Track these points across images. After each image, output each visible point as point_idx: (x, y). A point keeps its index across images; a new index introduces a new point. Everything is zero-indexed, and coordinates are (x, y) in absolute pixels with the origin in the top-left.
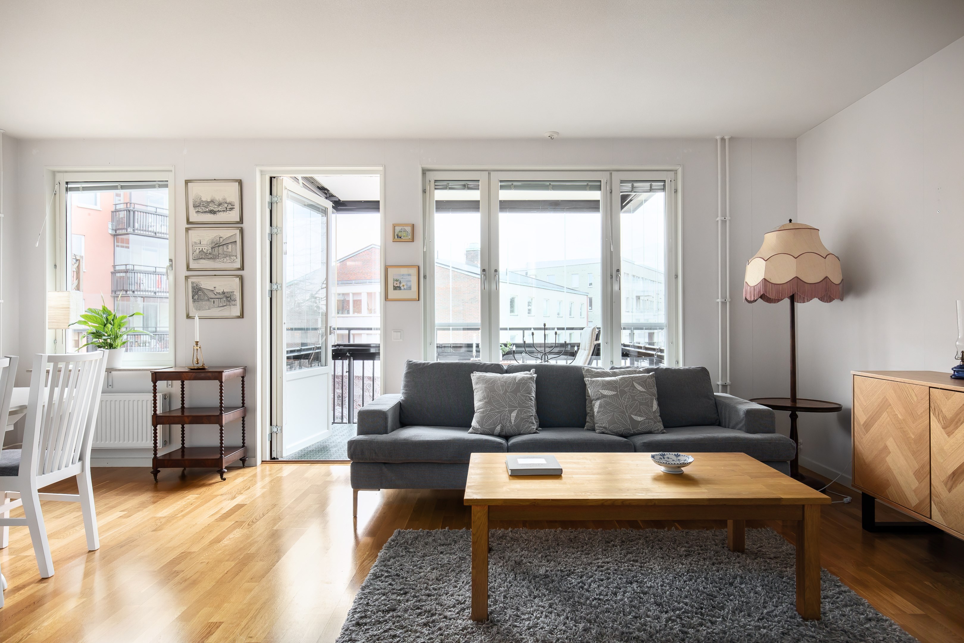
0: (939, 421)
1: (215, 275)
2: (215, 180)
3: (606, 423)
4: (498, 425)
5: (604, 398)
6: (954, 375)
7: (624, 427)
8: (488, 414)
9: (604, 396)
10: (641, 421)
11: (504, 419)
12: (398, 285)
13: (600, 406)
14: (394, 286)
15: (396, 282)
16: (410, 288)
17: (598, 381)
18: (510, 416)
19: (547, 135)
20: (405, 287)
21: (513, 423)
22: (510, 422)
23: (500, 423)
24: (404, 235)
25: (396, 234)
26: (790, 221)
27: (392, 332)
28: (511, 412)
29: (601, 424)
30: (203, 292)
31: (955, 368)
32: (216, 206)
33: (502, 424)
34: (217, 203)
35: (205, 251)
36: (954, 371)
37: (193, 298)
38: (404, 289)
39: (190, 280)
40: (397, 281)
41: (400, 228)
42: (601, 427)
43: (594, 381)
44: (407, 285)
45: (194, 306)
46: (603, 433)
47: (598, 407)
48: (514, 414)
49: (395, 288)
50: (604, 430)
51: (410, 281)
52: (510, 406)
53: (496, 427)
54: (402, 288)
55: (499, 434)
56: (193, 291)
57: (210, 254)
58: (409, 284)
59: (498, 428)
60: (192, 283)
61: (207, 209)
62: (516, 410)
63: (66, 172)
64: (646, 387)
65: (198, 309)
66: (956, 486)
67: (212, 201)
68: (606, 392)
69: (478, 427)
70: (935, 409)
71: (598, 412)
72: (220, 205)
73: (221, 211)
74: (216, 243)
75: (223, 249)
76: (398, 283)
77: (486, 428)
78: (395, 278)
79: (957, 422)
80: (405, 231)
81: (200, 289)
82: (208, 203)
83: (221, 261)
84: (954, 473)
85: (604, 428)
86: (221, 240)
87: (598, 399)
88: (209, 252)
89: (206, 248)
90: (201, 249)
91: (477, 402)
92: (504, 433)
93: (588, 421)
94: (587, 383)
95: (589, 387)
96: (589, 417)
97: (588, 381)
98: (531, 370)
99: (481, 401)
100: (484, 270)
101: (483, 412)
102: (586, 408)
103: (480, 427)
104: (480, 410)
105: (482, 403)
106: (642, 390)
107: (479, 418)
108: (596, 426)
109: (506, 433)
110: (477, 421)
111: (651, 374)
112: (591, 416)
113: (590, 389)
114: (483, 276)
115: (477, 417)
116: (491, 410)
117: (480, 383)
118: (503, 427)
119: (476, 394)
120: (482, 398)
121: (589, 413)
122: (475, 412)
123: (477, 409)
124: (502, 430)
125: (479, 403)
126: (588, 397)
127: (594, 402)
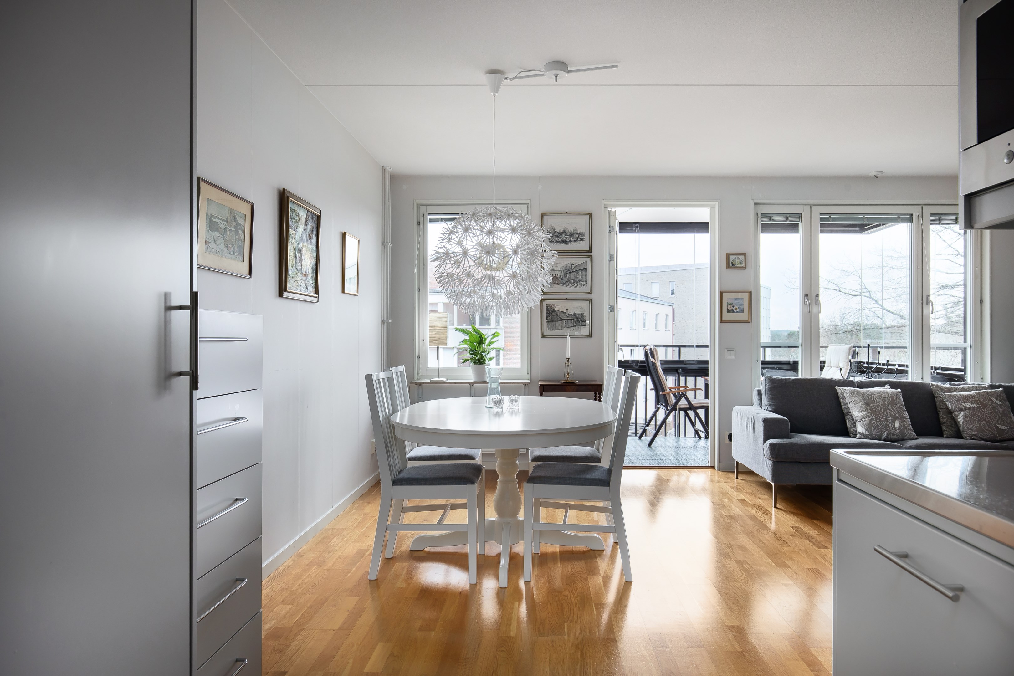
1: (566, 299)
2: (567, 213)
3: (975, 431)
4: (884, 432)
5: (967, 410)
7: (991, 435)
8: (875, 422)
9: (967, 408)
10: (1006, 430)
11: (889, 427)
12: (732, 308)
13: (965, 417)
14: (728, 309)
15: (730, 306)
16: (742, 311)
17: (955, 396)
18: (894, 424)
19: (873, 174)
20: (738, 310)
21: (897, 430)
22: (895, 429)
23: (886, 430)
24: (738, 263)
25: (730, 263)
27: (726, 350)
28: (894, 421)
29: (970, 432)
30: (557, 314)
32: (568, 237)
33: (888, 431)
34: (569, 234)
35: (558, 277)
37: (547, 319)
38: (737, 312)
39: (545, 303)
40: (731, 304)
41: (735, 257)
42: (970, 435)
43: (952, 396)
44: (739, 308)
45: (548, 326)
46: (973, 439)
47: (963, 418)
48: (897, 423)
49: (729, 311)
50: (974, 437)
51: (743, 305)
52: (892, 416)
53: (883, 433)
54: (735, 311)
55: (884, 439)
56: (547, 313)
57: (562, 279)
58: (742, 307)
59: (885, 435)
60: (547, 305)
61: (560, 240)
62: (898, 419)
63: (428, 205)
64: (1002, 400)
65: (551, 329)
67: (565, 232)
68: (968, 405)
69: (867, 434)
71: (964, 422)
72: (572, 235)
73: (572, 241)
74: (568, 269)
75: (575, 275)
76: (731, 306)
77: (874, 435)
78: (729, 302)
80: (739, 259)
81: (554, 311)
82: (561, 234)
83: (572, 286)
85: (974, 435)
86: (573, 267)
87: (961, 411)
88: (561, 277)
89: (559, 274)
90: (554, 275)
91: (859, 412)
92: (889, 438)
93: (947, 429)
94: (943, 397)
95: (947, 401)
96: (946, 427)
97: (945, 395)
98: (886, 385)
99: (863, 411)
100: (807, 295)
101: (870, 421)
102: (940, 418)
103: (869, 434)
104: (867, 419)
105: (865, 413)
106: (1000, 403)
107: (864, 426)
108: (964, 434)
109: (891, 438)
110: (866, 428)
111: (1001, 389)
112: (948, 426)
113: (949, 402)
114: (806, 300)
115: (862, 425)
116: (876, 419)
117: (856, 397)
118: (889, 434)
119: (855, 405)
120: (863, 409)
121: (944, 423)
122: (858, 421)
123: (861, 418)
124: (887, 436)
125: (862, 413)
126: (942, 410)
127: (956, 413)
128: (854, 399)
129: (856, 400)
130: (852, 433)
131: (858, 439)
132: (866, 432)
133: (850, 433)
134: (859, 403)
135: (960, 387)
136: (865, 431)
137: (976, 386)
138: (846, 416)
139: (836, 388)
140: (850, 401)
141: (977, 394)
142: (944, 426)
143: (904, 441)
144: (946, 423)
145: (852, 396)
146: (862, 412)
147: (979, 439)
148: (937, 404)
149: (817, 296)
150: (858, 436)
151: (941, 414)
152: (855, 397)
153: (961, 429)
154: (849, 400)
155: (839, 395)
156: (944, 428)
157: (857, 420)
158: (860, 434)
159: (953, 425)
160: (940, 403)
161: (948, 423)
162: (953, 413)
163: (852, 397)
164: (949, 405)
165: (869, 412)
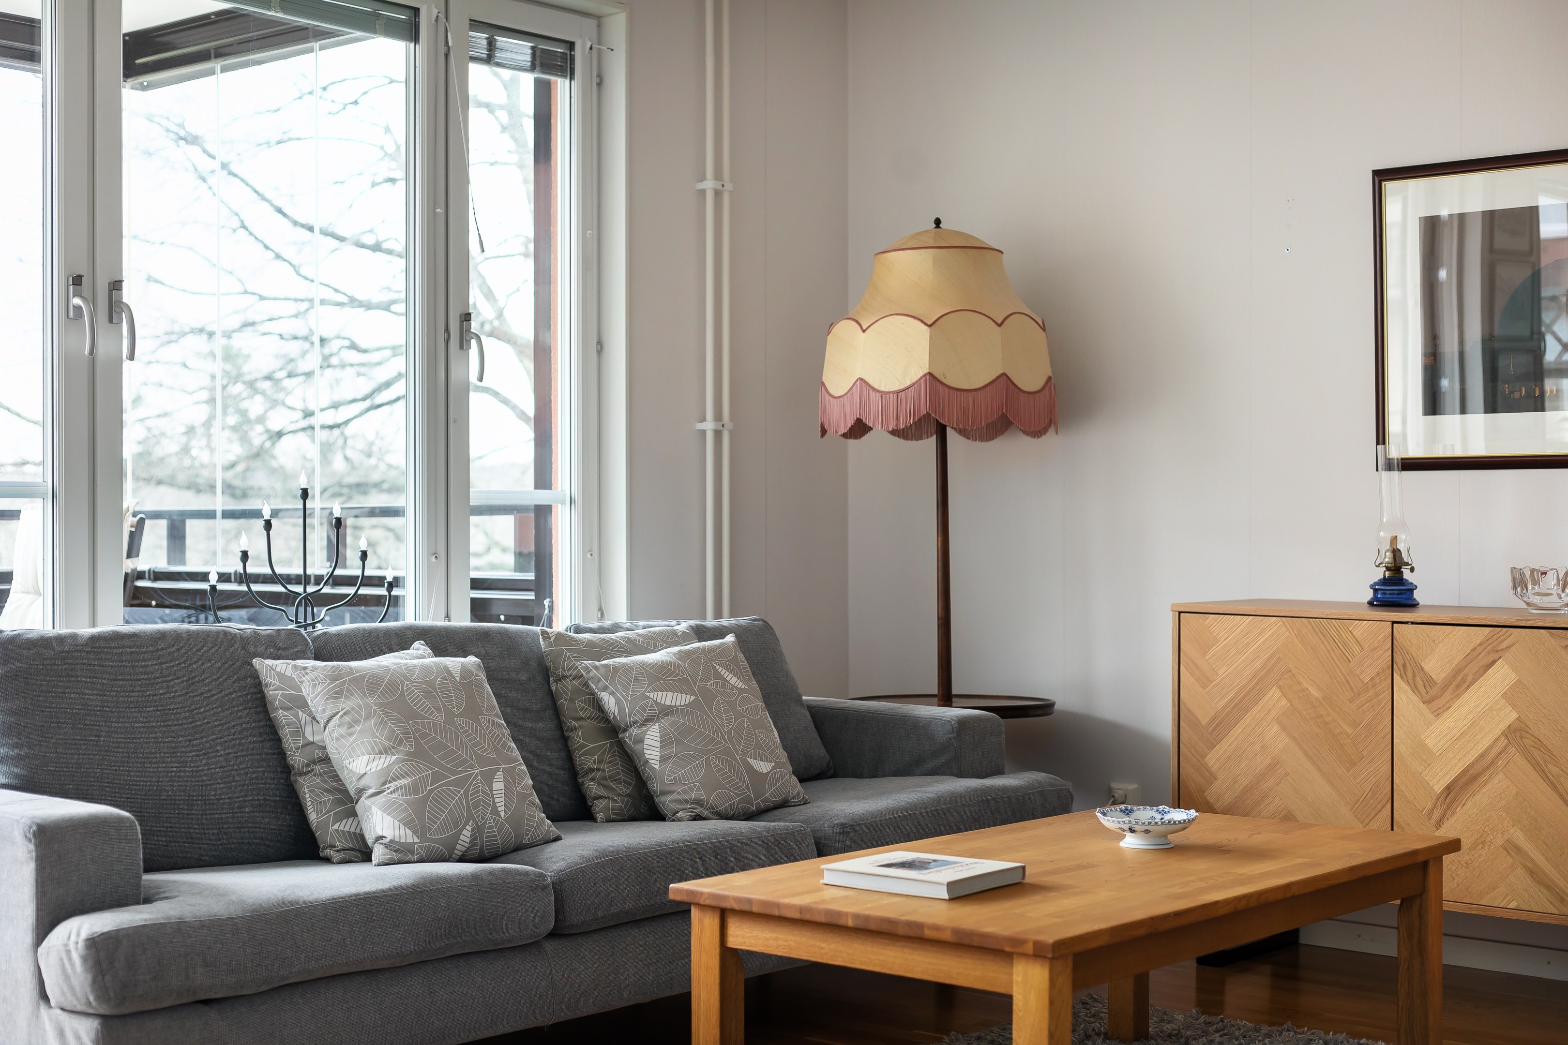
0: (1415, 688)
3: (698, 789)
4: (464, 827)
5: (666, 715)
6: (1375, 598)
7: (738, 795)
8: (431, 791)
9: (666, 711)
10: (769, 773)
11: (476, 805)
13: (665, 742)
17: (627, 668)
18: (491, 790)
21: (502, 814)
22: (495, 811)
23: (470, 817)
26: (938, 222)
28: (489, 778)
29: (685, 792)
31: (1376, 584)
33: (474, 820)
36: (1376, 591)
42: (687, 801)
43: (616, 669)
46: (697, 818)
47: (658, 744)
48: (498, 785)
50: (698, 810)
52: (479, 761)
53: (460, 832)
55: (462, 855)
59: (466, 835)
62: (498, 770)
64: (743, 676)
66: (1454, 813)
68: (669, 699)
69: (410, 840)
70: (1404, 666)
71: (663, 759)
77: (434, 841)
79: (1458, 686)
84: (1448, 789)
85: (698, 802)
87: (649, 721)
91: (372, 756)
92: (476, 852)
93: (602, 792)
94: (591, 674)
95: (605, 689)
96: (599, 784)
97: (596, 668)
98: (416, 644)
99: (385, 751)
100: (77, 281)
101: (414, 789)
102: (576, 755)
103: (416, 840)
104: (398, 783)
105: (394, 758)
106: (740, 685)
107: (395, 810)
108: (666, 802)
109: (482, 847)
110: (404, 819)
111: (730, 638)
112: (605, 779)
113: (612, 693)
114: (77, 301)
115: (388, 809)
116: (436, 778)
117: (352, 694)
118: (478, 831)
119: (351, 730)
120: (387, 743)
121: (593, 770)
122: (371, 791)
123: (382, 780)
124: (473, 842)
125: (382, 760)
126: (581, 723)
127: (634, 731)
128: (345, 704)
129: (353, 709)
130: (332, 846)
131: (379, 865)
132: (407, 836)
133: (324, 848)
134: (368, 717)
135: (623, 638)
136: (402, 832)
137: (660, 633)
138: (301, 780)
139: (258, 667)
140: (328, 714)
141: (683, 655)
142: (593, 779)
143: (523, 852)
144: (598, 769)
145: (337, 693)
146: (383, 756)
147: (710, 815)
148: (563, 702)
149: (116, 285)
150: (378, 853)
151: (577, 738)
152: (347, 698)
153: (655, 786)
154: (324, 711)
155: (270, 692)
156: (592, 788)
157: (360, 791)
158: (386, 846)
159: (618, 773)
160: (572, 700)
161: (603, 770)
162: (625, 730)
163: (337, 695)
164: (610, 702)
165: (409, 754)
